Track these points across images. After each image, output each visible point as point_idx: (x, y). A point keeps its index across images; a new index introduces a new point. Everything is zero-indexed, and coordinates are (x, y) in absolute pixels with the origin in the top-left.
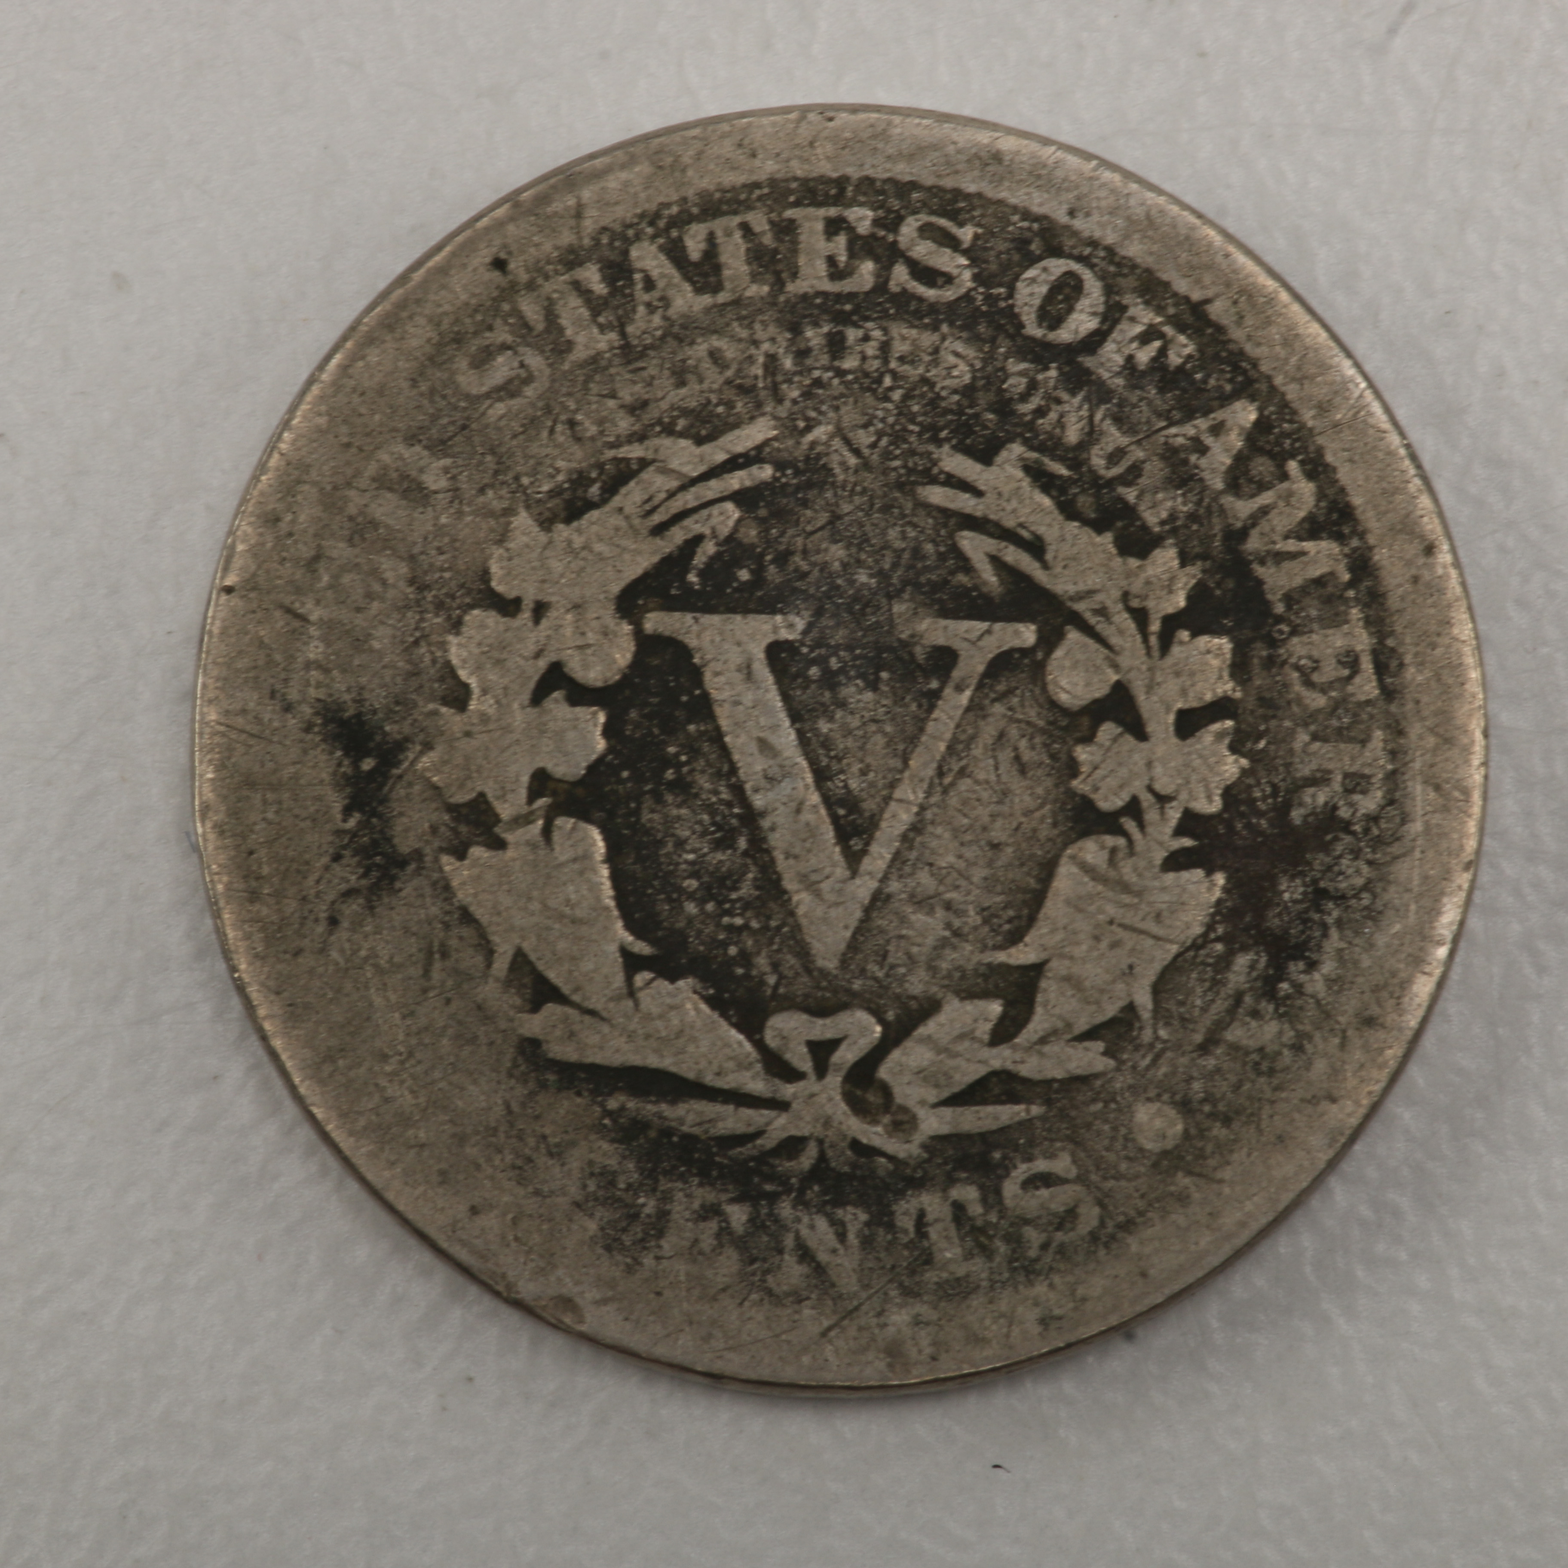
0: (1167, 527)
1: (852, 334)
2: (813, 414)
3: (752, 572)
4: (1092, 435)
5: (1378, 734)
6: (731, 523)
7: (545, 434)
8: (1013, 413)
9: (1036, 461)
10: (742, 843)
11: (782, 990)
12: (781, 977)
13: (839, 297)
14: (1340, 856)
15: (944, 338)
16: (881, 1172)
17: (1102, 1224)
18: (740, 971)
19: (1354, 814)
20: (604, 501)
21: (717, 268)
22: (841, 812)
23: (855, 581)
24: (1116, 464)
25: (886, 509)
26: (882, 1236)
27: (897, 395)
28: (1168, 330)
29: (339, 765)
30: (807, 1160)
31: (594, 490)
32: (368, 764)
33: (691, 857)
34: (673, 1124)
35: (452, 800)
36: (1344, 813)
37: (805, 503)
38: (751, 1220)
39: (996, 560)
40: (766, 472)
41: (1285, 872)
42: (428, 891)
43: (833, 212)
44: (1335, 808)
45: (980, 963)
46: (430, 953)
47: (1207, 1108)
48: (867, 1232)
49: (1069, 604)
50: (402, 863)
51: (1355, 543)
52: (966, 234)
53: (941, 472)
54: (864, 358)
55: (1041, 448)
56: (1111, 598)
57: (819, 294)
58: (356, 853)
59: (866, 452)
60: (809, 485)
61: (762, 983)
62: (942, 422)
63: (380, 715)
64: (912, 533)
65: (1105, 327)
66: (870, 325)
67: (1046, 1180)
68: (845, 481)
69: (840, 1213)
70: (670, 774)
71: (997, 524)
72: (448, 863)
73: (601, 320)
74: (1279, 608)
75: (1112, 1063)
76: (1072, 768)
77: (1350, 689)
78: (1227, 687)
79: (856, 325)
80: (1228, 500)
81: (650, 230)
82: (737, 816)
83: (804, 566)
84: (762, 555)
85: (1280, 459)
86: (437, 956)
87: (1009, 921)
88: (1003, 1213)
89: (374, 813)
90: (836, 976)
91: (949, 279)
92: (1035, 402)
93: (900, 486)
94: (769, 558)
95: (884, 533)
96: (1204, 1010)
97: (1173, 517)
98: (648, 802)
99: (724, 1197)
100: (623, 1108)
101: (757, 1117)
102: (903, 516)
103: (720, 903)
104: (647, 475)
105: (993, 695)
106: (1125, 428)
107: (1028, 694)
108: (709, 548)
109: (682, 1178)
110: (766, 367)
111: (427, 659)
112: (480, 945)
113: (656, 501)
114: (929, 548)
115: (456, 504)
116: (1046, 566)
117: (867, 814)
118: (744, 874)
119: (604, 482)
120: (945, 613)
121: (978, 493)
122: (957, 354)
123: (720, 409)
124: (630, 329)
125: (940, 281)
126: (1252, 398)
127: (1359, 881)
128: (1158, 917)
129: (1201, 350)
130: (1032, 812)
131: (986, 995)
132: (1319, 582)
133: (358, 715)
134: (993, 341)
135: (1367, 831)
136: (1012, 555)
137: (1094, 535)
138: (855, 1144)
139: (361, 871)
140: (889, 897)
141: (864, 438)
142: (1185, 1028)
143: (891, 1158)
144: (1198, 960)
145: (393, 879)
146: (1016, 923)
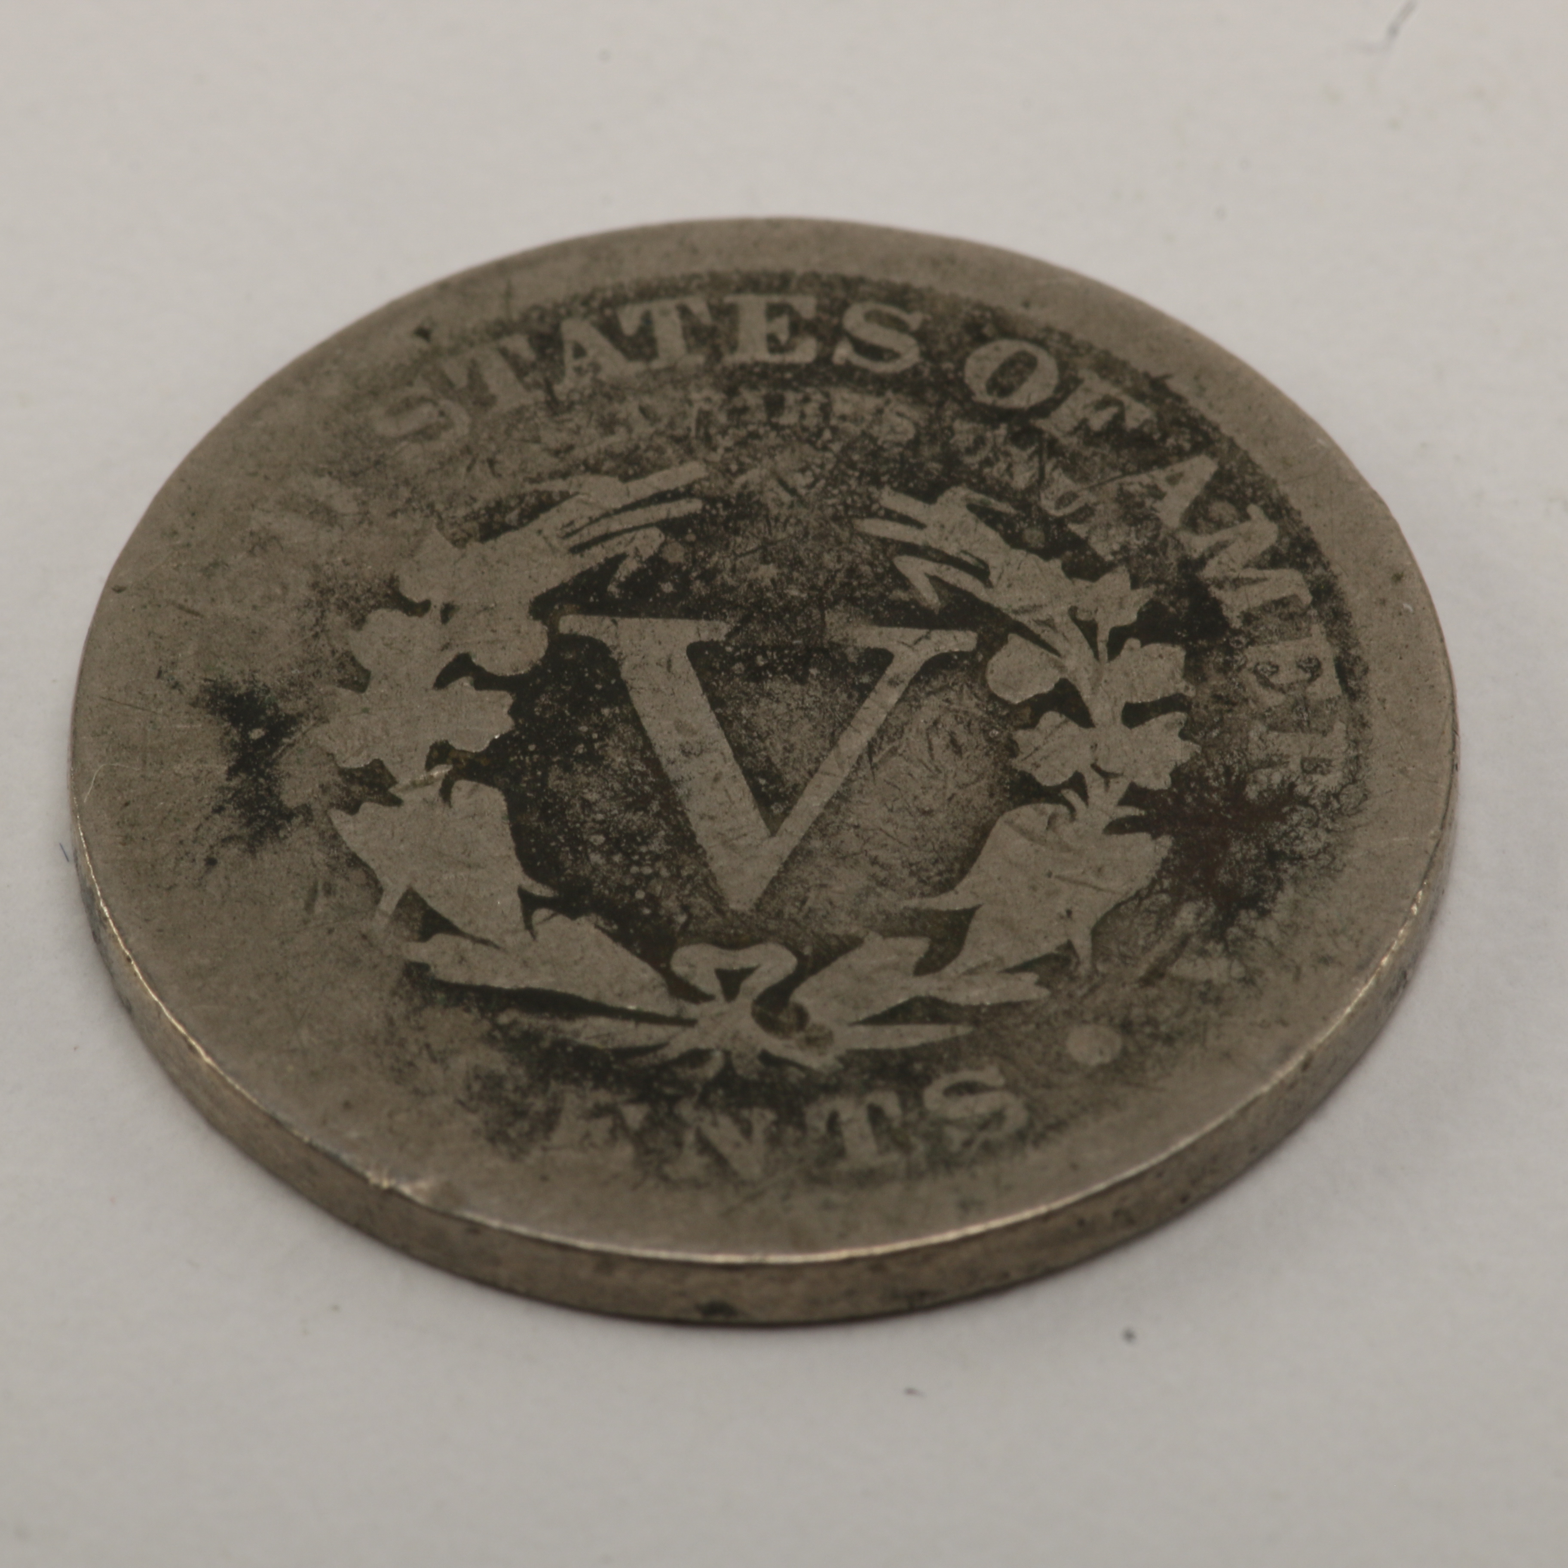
0: (1119, 557)
1: (791, 397)
2: (748, 460)
3: (676, 586)
4: (1040, 482)
5: (1339, 726)
6: (656, 546)
7: (463, 470)
8: (959, 463)
9: (981, 502)
10: (655, 806)
11: (691, 927)
12: (690, 916)
13: (781, 368)
14: (1298, 824)
15: (888, 402)
16: (793, 1079)
17: (1031, 1124)
18: (647, 911)
19: (1312, 791)
20: (521, 524)
21: (652, 342)
22: (763, 782)
23: (786, 595)
24: (1066, 506)
25: (822, 537)
26: (791, 1132)
27: (836, 447)
28: (1126, 399)
29: (227, 733)
30: (711, 1070)
31: (512, 517)
32: (256, 734)
33: (600, 817)
34: (569, 1036)
35: (344, 765)
36: (1303, 789)
37: (736, 532)
38: (649, 1118)
39: (935, 581)
40: (695, 506)
41: (1238, 838)
42: (315, 839)
43: (776, 299)
44: (1293, 785)
45: (906, 908)
46: (314, 891)
47: (1148, 1030)
48: (774, 1129)
49: (1013, 616)
50: (289, 816)
51: (1318, 571)
52: (914, 320)
53: (881, 508)
54: (803, 415)
55: (988, 491)
56: (1058, 612)
57: (757, 364)
58: (240, 806)
59: (803, 492)
60: (741, 516)
61: (670, 921)
62: (884, 469)
63: (273, 693)
64: (847, 557)
65: (1059, 396)
66: (809, 390)
67: (971, 1088)
68: (779, 514)
69: (745, 1113)
70: (580, 749)
71: (938, 552)
72: (338, 818)
73: (528, 379)
74: (1237, 624)
75: (1045, 992)
76: (1012, 749)
77: (1310, 689)
78: (1181, 686)
79: (796, 390)
80: (1184, 536)
81: (582, 310)
82: (650, 784)
83: (731, 582)
84: (688, 572)
85: (1241, 504)
86: (321, 893)
87: (940, 873)
88: (923, 1115)
89: (261, 773)
90: (751, 918)
91: (895, 355)
92: (984, 453)
93: (836, 518)
94: (694, 574)
95: (819, 556)
96: (1146, 949)
97: (1125, 548)
98: (555, 771)
99: (620, 1098)
100: (514, 1023)
101: (659, 1033)
102: (839, 542)
103: (627, 855)
104: (567, 505)
105: (928, 689)
106: (1077, 477)
107: (965, 688)
108: (631, 565)
109: (576, 1082)
110: (699, 422)
111: (327, 650)
112: (368, 884)
113: (577, 525)
114: (865, 569)
115: (365, 526)
116: (988, 584)
117: (789, 784)
118: (657, 831)
119: (523, 510)
120: (879, 621)
121: (920, 526)
122: (900, 415)
123: (650, 454)
124: (558, 388)
125: (886, 356)
126: (1213, 455)
127: (1317, 845)
128: (1099, 871)
129: (1159, 416)
130: (967, 785)
131: (911, 933)
132: (1282, 603)
133: (250, 694)
134: (940, 405)
135: (1326, 805)
136: (953, 576)
137: (1041, 561)
138: (766, 1057)
139: (244, 821)
140: (810, 853)
141: (801, 481)
142: (1126, 964)
143: (801, 1067)
144: (1142, 908)
145: (277, 829)
146: (946, 875)
